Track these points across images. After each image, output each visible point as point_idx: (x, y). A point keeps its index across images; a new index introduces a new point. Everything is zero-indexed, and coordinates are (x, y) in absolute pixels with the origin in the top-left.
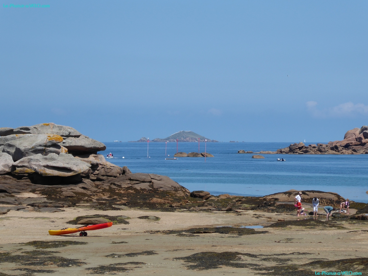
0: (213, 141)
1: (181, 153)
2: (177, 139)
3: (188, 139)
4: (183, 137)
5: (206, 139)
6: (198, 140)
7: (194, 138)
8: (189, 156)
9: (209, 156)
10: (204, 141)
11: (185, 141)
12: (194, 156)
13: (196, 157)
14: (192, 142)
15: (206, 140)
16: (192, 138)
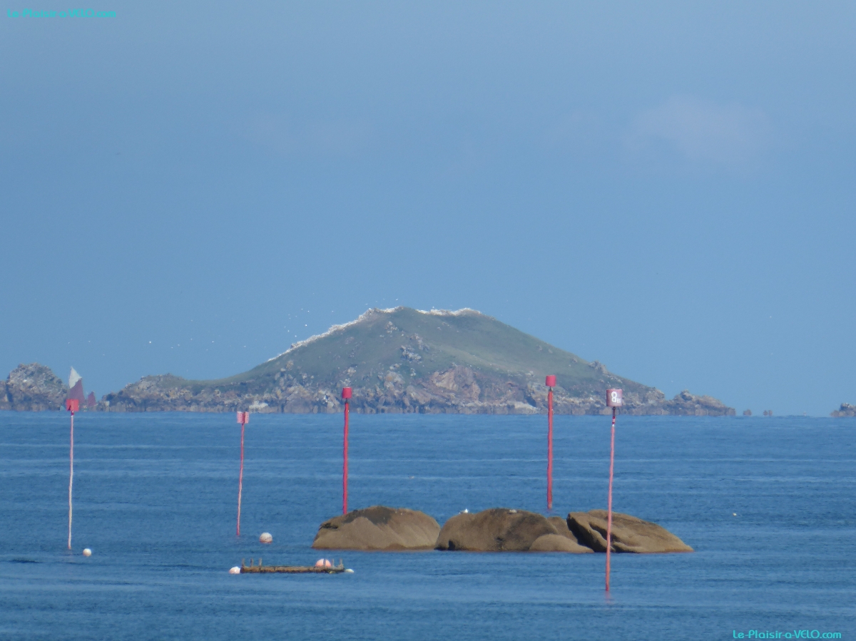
0: (679, 406)
1: (381, 516)
2: (346, 383)
3: (445, 382)
4: (405, 370)
5: (615, 384)
6: (541, 393)
7: (504, 376)
8: (452, 547)
9: (644, 543)
10: (594, 411)
11: (414, 403)
12: (500, 546)
13: (526, 550)
14: (484, 411)
15: (616, 398)
16: (486, 379)
